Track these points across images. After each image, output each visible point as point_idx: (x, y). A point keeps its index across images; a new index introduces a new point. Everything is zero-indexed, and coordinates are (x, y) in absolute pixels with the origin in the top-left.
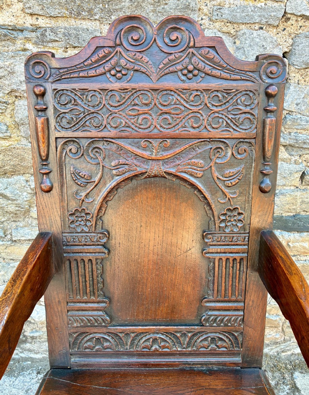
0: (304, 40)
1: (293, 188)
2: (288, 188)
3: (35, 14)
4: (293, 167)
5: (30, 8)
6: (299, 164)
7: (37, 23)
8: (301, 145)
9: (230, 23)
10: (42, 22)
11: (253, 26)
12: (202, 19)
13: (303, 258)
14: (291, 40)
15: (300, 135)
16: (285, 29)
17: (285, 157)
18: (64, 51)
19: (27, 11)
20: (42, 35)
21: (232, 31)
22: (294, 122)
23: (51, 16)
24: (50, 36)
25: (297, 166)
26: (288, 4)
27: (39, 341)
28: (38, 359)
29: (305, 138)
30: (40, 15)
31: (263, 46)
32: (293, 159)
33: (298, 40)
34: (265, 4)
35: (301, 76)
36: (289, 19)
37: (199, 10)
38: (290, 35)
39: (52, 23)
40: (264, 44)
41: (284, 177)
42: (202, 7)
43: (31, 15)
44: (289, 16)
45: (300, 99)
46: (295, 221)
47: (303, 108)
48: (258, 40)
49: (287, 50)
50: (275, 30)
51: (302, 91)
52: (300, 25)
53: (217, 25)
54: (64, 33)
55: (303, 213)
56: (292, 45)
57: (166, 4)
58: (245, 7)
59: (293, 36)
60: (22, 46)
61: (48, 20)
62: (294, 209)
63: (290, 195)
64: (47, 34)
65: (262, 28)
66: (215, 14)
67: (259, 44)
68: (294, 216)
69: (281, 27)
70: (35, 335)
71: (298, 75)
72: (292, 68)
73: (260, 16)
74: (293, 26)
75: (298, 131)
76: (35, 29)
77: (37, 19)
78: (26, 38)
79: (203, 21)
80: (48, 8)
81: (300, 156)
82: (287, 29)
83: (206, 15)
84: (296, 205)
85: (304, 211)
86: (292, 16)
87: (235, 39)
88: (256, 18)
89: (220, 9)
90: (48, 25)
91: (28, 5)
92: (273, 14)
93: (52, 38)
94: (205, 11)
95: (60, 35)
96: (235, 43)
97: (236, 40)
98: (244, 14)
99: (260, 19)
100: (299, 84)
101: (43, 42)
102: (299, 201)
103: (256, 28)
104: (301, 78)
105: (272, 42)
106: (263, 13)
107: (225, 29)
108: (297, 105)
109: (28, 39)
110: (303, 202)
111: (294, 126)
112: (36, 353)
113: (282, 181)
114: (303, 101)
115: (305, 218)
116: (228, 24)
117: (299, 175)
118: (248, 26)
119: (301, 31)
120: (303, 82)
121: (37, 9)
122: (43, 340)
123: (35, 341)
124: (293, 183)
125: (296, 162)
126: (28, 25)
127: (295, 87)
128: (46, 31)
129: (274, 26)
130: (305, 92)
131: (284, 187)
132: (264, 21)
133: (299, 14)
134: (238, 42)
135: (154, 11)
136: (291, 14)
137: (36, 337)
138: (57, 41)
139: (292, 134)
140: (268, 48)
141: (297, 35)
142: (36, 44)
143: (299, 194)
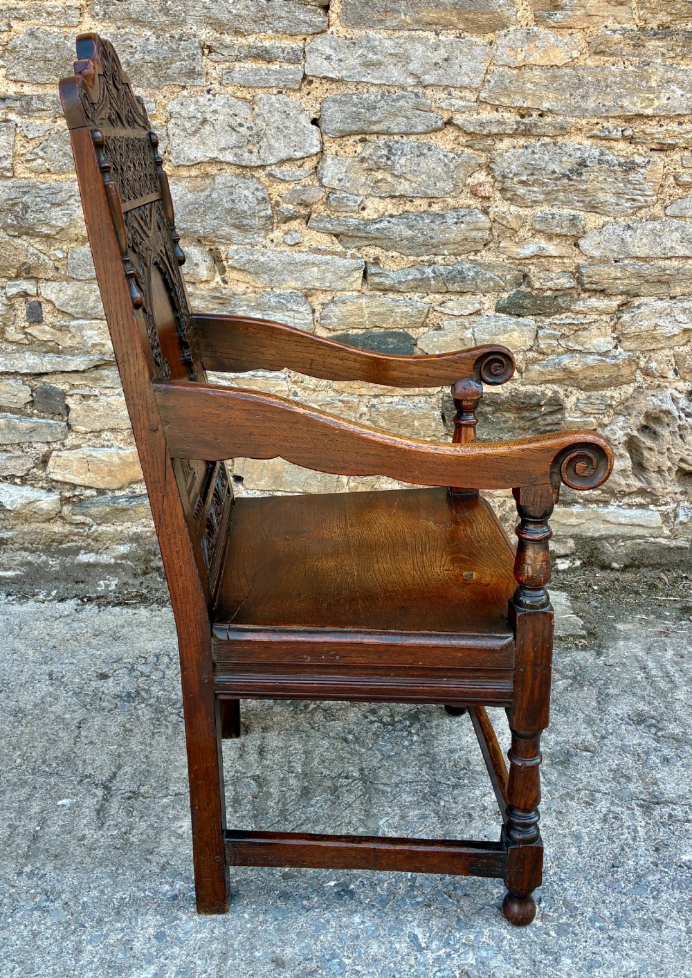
0: (332, 105)
1: (355, 293)
2: (350, 293)
3: (20, 81)
4: (348, 262)
5: (14, 74)
6: (358, 258)
7: (22, 91)
8: (355, 233)
9: (244, 87)
10: (27, 90)
11: (271, 90)
12: (211, 84)
13: (389, 400)
14: (318, 105)
15: (351, 220)
16: (309, 93)
17: (338, 250)
18: (52, 121)
19: (10, 77)
20: (27, 103)
21: (248, 97)
22: (339, 202)
23: (38, 83)
24: (36, 104)
25: (354, 261)
26: (306, 65)
27: (11, 549)
28: (9, 578)
29: (357, 223)
30: (25, 82)
31: (285, 112)
32: (349, 252)
33: (325, 105)
34: (281, 67)
35: (340, 145)
36: (311, 82)
37: (207, 74)
38: (316, 99)
39: (41, 91)
40: (286, 109)
41: (341, 278)
42: (209, 71)
43: (15, 81)
44: (311, 78)
45: (341, 173)
46: (366, 341)
47: (348, 185)
48: (277, 105)
49: (317, 117)
50: (298, 95)
51: (342, 164)
52: (326, 87)
53: (230, 89)
54: (53, 101)
55: (375, 330)
56: (320, 111)
57: (169, 68)
58: (259, 70)
59: (320, 100)
60: (4, 116)
61: (34, 88)
62: (362, 323)
63: (351, 302)
64: (33, 102)
65: (280, 92)
66: (225, 77)
67: (280, 110)
68: (364, 334)
69: (305, 91)
70: (5, 536)
71: (334, 145)
72: (325, 137)
73: (276, 79)
74: (318, 89)
75: (348, 214)
76: (20, 97)
77: (22, 86)
78: (8, 107)
79: (213, 86)
80: (34, 74)
81: (359, 249)
82: (312, 93)
83: (215, 79)
84: (363, 317)
85: (377, 327)
86: (314, 79)
87: (253, 104)
88: (272, 81)
89: (229, 72)
90: (34, 93)
91: (12, 71)
92: (290, 77)
93: (39, 106)
94: (214, 75)
95: (48, 104)
96: (253, 109)
97: (255, 106)
98: (257, 78)
99: (276, 82)
100: (337, 155)
101: (28, 111)
102: (366, 311)
103: (275, 92)
104: (339, 149)
105: (294, 107)
106: (279, 76)
107: (239, 94)
108: (340, 180)
109: (10, 109)
110: (372, 313)
111: (341, 207)
112: (6, 570)
113: (339, 283)
114: (346, 176)
115: (378, 336)
116: (241, 89)
117: (359, 274)
118: (265, 90)
119: (328, 94)
120: (342, 152)
121: (22, 75)
122: (16, 545)
123: (4, 549)
124: (354, 286)
125: (353, 256)
126: (11, 93)
127: (333, 159)
128: (32, 99)
129: (294, 90)
130: (347, 164)
131: (344, 293)
132: (281, 84)
133: (321, 76)
134: (256, 108)
135: (156, 76)
136: (313, 76)
137: (7, 540)
138: (44, 110)
139: (341, 218)
140: (291, 114)
141: (324, 100)
142: (20, 114)
143: (364, 301)
